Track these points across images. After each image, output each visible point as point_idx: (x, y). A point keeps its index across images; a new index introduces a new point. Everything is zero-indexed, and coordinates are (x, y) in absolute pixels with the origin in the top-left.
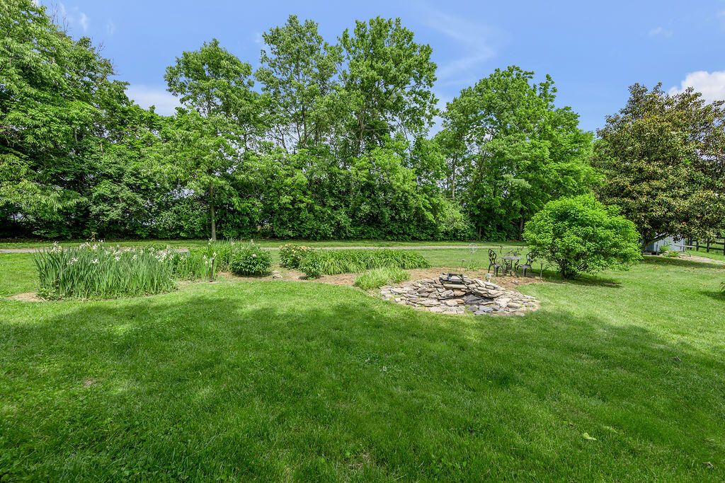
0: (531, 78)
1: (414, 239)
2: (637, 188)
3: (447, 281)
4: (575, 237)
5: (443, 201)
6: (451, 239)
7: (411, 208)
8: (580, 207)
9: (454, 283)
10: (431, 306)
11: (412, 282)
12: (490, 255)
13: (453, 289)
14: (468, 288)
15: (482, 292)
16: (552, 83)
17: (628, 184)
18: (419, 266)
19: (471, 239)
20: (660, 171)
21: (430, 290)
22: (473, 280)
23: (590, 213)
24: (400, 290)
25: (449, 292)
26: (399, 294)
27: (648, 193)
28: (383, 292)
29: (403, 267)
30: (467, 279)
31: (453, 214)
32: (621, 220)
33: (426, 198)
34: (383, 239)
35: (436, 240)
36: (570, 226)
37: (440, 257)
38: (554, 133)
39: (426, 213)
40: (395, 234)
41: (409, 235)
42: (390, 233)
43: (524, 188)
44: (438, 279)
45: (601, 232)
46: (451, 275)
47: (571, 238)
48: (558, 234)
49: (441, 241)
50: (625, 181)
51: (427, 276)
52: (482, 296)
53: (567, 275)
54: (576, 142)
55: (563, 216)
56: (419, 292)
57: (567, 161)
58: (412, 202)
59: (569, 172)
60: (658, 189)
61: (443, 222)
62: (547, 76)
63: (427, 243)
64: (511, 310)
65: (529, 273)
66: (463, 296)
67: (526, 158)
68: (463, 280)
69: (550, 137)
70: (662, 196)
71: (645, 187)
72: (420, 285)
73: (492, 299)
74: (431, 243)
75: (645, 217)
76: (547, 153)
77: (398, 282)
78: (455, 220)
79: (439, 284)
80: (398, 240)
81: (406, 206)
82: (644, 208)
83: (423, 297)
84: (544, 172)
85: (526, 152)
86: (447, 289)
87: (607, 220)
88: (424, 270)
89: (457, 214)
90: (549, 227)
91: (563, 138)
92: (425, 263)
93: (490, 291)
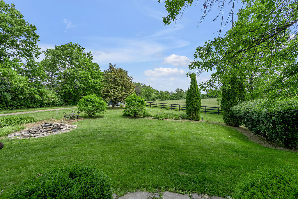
0: (84, 50)
1: (28, 107)
2: (111, 90)
3: (45, 126)
4: (90, 106)
5: (46, 90)
6: (52, 106)
7: (26, 94)
8: (92, 98)
9: (47, 126)
10: (35, 136)
11: (27, 129)
12: (64, 114)
13: (47, 128)
14: (54, 127)
15: (59, 127)
16: (91, 54)
17: (109, 89)
18: (31, 122)
19: (61, 105)
20: (115, 87)
21: (36, 130)
22: (56, 124)
23: (94, 100)
24: (20, 134)
25: (45, 130)
26: (19, 135)
27: (113, 92)
28: (9, 137)
29: (21, 123)
30: (53, 123)
31: (52, 95)
32: (102, 101)
33: (35, 89)
34: (6, 109)
35: (43, 107)
36: (89, 103)
37: (44, 116)
38: (92, 70)
39: (35, 96)
40: (15, 106)
41: (25, 106)
42: (11, 106)
43: (82, 87)
44: (40, 126)
45: (97, 105)
46: (46, 124)
47: (90, 107)
48: (86, 106)
49: (46, 107)
50: (108, 88)
51: (35, 125)
52: (59, 128)
53: (90, 117)
54: (98, 74)
55: (87, 100)
56: (30, 133)
57: (96, 80)
58: (26, 91)
59: (97, 83)
60: (115, 91)
61: (46, 100)
62: (90, 52)
63: (38, 109)
64: (66, 131)
65: (78, 117)
66: (52, 130)
67: (83, 77)
68: (51, 124)
69: (90, 71)
70: (116, 93)
71: (112, 90)
72: (31, 130)
73: (62, 128)
74: (39, 109)
75: (113, 98)
76: (90, 77)
77: (18, 131)
78: (53, 98)
79: (41, 128)
80: (17, 109)
81: (22, 93)
82: (113, 96)
83: (32, 134)
84: (89, 82)
85: (83, 75)
86: (45, 129)
87: (99, 102)
88: (34, 123)
89: (54, 96)
90: (84, 104)
91: (95, 72)
92: (34, 120)
93: (62, 126)
